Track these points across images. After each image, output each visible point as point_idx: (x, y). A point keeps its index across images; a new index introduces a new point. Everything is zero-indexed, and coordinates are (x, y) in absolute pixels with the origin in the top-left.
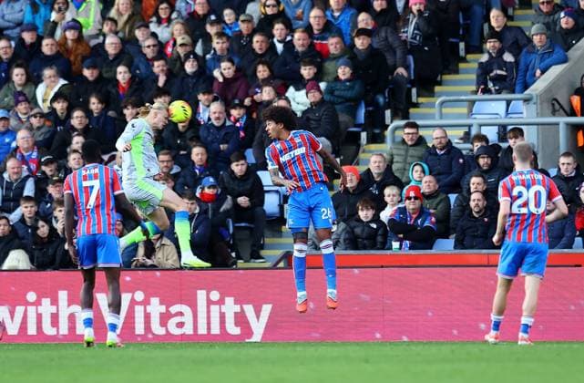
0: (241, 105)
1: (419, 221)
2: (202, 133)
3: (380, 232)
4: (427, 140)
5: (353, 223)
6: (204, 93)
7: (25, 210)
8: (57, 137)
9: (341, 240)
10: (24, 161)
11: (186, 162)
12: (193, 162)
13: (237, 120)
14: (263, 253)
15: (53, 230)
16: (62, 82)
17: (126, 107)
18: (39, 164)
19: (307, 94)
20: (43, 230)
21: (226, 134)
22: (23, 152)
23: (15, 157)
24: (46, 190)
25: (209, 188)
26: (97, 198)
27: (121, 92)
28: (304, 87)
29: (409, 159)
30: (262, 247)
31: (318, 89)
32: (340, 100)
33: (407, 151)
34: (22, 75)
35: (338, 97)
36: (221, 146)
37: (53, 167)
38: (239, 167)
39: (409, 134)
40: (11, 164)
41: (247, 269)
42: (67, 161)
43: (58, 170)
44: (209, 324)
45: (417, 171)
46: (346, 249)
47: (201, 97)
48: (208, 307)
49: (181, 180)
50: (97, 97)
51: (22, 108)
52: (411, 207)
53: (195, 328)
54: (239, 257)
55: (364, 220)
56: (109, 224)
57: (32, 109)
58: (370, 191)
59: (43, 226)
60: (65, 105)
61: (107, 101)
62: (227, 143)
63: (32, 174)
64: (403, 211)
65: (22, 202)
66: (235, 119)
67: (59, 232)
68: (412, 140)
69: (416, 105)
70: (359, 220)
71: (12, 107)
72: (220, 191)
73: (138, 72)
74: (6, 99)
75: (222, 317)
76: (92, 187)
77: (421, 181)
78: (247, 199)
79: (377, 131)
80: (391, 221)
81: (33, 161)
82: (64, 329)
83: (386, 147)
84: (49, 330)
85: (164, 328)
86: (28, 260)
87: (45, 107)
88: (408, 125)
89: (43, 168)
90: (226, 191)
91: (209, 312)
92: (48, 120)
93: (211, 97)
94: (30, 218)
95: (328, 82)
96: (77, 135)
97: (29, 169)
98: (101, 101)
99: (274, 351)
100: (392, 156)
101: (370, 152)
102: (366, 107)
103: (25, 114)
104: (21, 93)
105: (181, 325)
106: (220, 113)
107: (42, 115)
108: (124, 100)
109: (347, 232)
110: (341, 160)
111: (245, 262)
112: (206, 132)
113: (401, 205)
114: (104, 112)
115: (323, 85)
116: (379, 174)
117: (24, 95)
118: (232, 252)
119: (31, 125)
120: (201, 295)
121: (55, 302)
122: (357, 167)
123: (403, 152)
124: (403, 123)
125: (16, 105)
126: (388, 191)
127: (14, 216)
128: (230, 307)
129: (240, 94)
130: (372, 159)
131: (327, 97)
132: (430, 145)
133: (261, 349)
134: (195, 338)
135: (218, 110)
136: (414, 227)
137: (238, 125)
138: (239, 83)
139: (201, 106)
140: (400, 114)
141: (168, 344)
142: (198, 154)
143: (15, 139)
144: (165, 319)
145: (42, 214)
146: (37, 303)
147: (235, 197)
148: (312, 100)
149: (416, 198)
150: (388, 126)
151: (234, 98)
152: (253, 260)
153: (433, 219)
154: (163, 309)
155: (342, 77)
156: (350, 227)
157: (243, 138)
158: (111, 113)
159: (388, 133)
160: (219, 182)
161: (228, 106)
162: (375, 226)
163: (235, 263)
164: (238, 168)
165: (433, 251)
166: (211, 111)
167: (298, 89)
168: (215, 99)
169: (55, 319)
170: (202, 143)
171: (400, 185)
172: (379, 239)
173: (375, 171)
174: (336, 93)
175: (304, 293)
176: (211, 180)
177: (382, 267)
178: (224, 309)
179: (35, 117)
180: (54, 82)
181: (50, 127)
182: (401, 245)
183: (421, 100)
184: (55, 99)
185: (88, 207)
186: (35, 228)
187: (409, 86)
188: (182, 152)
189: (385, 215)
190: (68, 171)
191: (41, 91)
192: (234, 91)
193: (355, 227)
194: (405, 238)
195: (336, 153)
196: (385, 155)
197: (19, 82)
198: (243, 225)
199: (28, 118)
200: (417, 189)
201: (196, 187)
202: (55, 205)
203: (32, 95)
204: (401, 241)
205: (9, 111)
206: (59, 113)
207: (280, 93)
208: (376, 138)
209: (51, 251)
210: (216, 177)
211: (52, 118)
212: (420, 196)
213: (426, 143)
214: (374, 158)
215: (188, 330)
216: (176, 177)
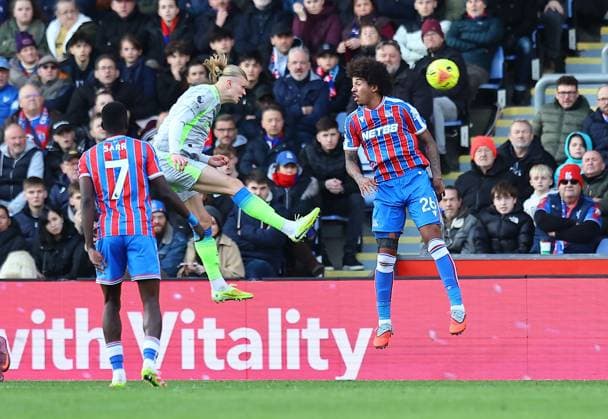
0: (333, 52)
1: (578, 214)
2: (277, 91)
3: (523, 229)
4: (590, 102)
5: (486, 217)
6: (280, 36)
7: (29, 196)
8: (75, 95)
9: (470, 240)
10: (29, 128)
11: (254, 131)
12: (264, 130)
13: (326, 73)
14: (361, 257)
15: (68, 225)
16: (83, 19)
17: (171, 54)
18: (50, 133)
19: (423, 36)
20: (55, 224)
21: (310, 92)
22: (28, 116)
23: (17, 122)
24: (60, 170)
25: (286, 166)
26: (126, 185)
27: (164, 34)
28: (419, 28)
29: (565, 128)
30: (359, 249)
31: (439, 30)
32: (469, 46)
33: (562, 116)
34: (27, 9)
35: (466, 41)
36: (304, 109)
37: (69, 136)
38: (329, 138)
39: (564, 93)
40: (11, 132)
41: (338, 279)
42: (89, 129)
43: (77, 141)
44: (284, 355)
45: (575, 145)
46: (476, 252)
47: (276, 41)
48: (284, 332)
49: (247, 156)
50: (131, 41)
51: (26, 54)
52: (567, 194)
53: (266, 362)
54: (327, 263)
55: (502, 212)
56: (144, 221)
57: (40, 57)
58: (510, 171)
59: (55, 219)
60: (88, 50)
61: (144, 46)
62: (311, 104)
63: (39, 146)
64: (555, 199)
65: (26, 185)
66: (323, 71)
67: (77, 227)
68: (568, 101)
69: (575, 53)
70: (495, 212)
71: (13, 53)
72: (301, 170)
73: (188, 5)
74: (4, 43)
75: (304, 345)
76: (118, 170)
77: (581, 159)
78: (339, 182)
79: (521, 88)
80: (539, 213)
81: (41, 128)
82: (83, 362)
83: (534, 110)
84: (62, 363)
85: (222, 361)
86: (34, 265)
87: (58, 54)
88: (563, 81)
89: (56, 138)
90: (310, 171)
91: (284, 339)
92: (63, 71)
93: (289, 41)
94: (36, 207)
95: (453, 20)
96: (103, 92)
97: (36, 140)
98: (136, 46)
99: (374, 394)
100: (541, 124)
101: (510, 117)
102: (505, 55)
103: (31, 63)
104: (25, 35)
105: (245, 356)
106: (302, 63)
107: (55, 65)
108: (169, 45)
109: (478, 229)
110: (470, 130)
111: (336, 269)
112: (282, 88)
113: (553, 192)
114: (140, 62)
115: (445, 25)
116: (523, 149)
117: (30, 37)
118: (318, 255)
119: (40, 78)
120: (274, 315)
121: (70, 324)
122: (492, 139)
123: (555, 118)
124: (556, 77)
125: (19, 51)
126: (534, 172)
127: (15, 205)
128: (315, 332)
129: (331, 36)
130: (515, 128)
131: (451, 42)
132: (594, 109)
133: (356, 390)
134: (265, 375)
135: (300, 60)
136: (570, 222)
137: (327, 79)
138: (329, 21)
139: (276, 53)
140: (553, 65)
141: (228, 384)
142: (270, 120)
143: (16, 98)
144: (223, 348)
145: (53, 202)
146: (46, 325)
147: (322, 179)
148: (430, 45)
149: (574, 182)
150: (536, 82)
151: (322, 42)
152: (346, 267)
153: (598, 211)
154: (220, 334)
155: (472, 14)
156: (482, 223)
157: (333, 98)
158: (151, 63)
159: (535, 91)
160: (300, 159)
161: (314, 52)
162: (516, 220)
163: (321, 271)
164: (325, 139)
165: (596, 256)
166: (288, 60)
167: (410, 30)
168: (295, 44)
169: (70, 348)
170: (277, 104)
171: (553, 164)
172: (522, 238)
173: (517, 144)
174: (465, 36)
175: (388, 321)
176: (289, 155)
177: (526, 277)
178: (306, 334)
179: (46, 67)
180: (72, 19)
181: (65, 81)
182: (552, 247)
183: (582, 46)
184: (73, 41)
185: (114, 198)
186: (44, 222)
187: (565, 26)
188: (249, 117)
189: (531, 206)
190: (90, 143)
191: (53, 31)
192: (322, 31)
193: (488, 222)
194: (558, 238)
195: (463, 118)
196: (531, 122)
197: (24, 20)
198: (333, 217)
199: (36, 69)
200: (575, 169)
201: (268, 166)
202: (71, 189)
203: (41, 36)
204: (552, 241)
205: (8, 59)
206: (79, 62)
207: (386, 36)
208: (520, 99)
209: (65, 254)
210: (296, 151)
211: (68, 68)
212: (579, 179)
213: (588, 106)
214: (516, 127)
215: (256, 363)
216: (240, 151)
